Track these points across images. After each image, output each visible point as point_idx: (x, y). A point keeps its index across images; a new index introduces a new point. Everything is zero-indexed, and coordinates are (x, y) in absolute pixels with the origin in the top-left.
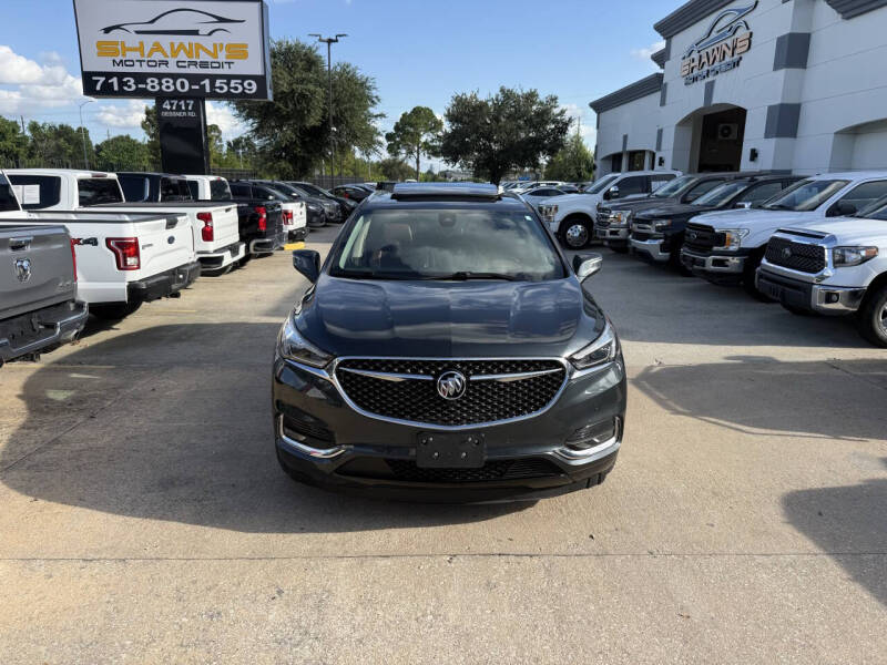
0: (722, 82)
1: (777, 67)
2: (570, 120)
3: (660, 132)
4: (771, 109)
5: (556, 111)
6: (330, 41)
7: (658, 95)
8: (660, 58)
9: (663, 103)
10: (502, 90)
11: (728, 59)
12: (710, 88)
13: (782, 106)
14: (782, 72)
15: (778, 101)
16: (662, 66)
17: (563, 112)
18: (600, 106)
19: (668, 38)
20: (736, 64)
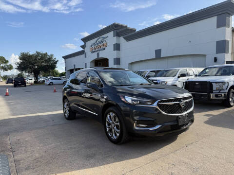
0: (101, 53)
1: (114, 50)
2: (58, 61)
3: (86, 64)
4: (114, 59)
5: (53, 58)
7: (84, 55)
8: (83, 47)
9: (86, 57)
10: (37, 52)
11: (102, 48)
12: (98, 54)
13: (117, 58)
14: (116, 51)
15: (115, 57)
17: (55, 59)
18: (65, 58)
19: (85, 42)
20: (104, 49)
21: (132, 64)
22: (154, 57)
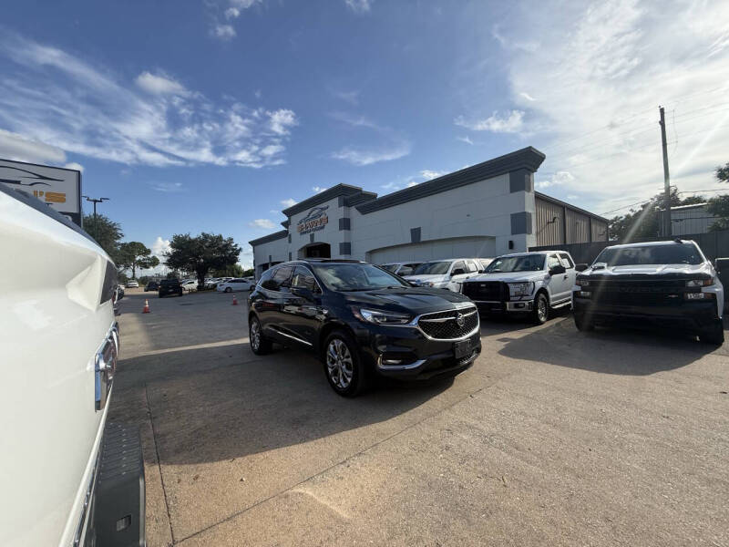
0: (317, 234)
1: (340, 229)
2: (241, 249)
3: (290, 254)
4: (341, 244)
5: (233, 245)
6: (95, 201)
7: (287, 239)
8: (286, 224)
9: (290, 241)
10: (203, 234)
11: (319, 226)
12: (312, 236)
13: (345, 243)
14: (343, 231)
15: (343, 242)
16: (287, 227)
17: (236, 245)
18: (254, 243)
19: (289, 217)
20: (323, 227)
21: (371, 252)
22: (410, 241)
